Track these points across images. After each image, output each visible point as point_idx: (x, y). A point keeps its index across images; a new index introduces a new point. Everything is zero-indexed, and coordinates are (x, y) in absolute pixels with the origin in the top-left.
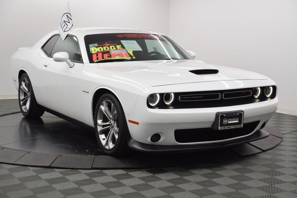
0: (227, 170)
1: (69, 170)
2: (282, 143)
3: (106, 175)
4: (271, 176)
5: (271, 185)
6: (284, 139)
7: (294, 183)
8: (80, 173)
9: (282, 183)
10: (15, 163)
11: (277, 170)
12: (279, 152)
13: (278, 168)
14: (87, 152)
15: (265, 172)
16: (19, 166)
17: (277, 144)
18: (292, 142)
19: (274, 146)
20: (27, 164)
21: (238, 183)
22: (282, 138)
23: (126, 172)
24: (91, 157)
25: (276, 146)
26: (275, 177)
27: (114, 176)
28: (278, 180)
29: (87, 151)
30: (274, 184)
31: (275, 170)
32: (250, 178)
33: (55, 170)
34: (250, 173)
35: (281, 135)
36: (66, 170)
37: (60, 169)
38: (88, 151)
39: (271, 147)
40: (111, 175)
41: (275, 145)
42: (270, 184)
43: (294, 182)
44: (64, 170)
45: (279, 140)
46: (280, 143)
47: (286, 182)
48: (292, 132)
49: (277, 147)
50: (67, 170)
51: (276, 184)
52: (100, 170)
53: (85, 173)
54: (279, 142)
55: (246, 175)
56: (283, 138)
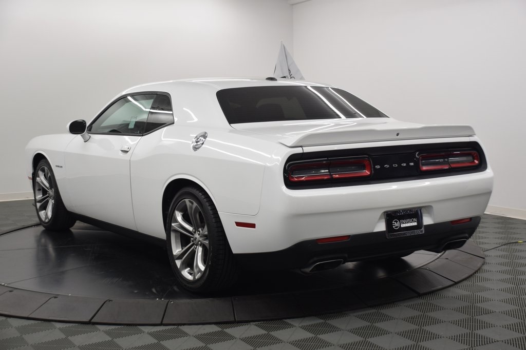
0: (393, 320)
1: (123, 326)
2: (485, 267)
3: (186, 334)
4: (470, 330)
5: (472, 347)
6: (487, 260)
7: (511, 343)
8: (141, 332)
9: (490, 343)
10: (30, 316)
11: (479, 318)
12: (480, 284)
13: (481, 314)
14: (154, 293)
15: (460, 322)
16: (36, 322)
17: (476, 269)
18: (501, 264)
19: (471, 273)
20: (50, 318)
21: (414, 345)
22: (484, 258)
23: (220, 329)
24: (161, 302)
25: (475, 273)
26: (476, 332)
27: (200, 337)
28: (482, 337)
29: (154, 290)
30: (477, 346)
31: (477, 317)
32: (434, 334)
33: (99, 327)
34: (433, 324)
35: (482, 252)
36: (117, 327)
37: (107, 326)
38: (156, 290)
39: (467, 275)
40: (194, 335)
41: (474, 271)
42: (469, 345)
43: (510, 341)
44: (113, 327)
45: (479, 262)
46: (482, 266)
47: (498, 341)
48: (499, 245)
49: (477, 274)
50: (120, 327)
51: (480, 345)
52: (176, 327)
53: (150, 332)
54: (479, 265)
55: (427, 328)
56: (486, 258)
